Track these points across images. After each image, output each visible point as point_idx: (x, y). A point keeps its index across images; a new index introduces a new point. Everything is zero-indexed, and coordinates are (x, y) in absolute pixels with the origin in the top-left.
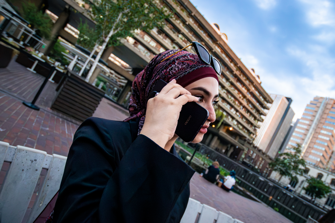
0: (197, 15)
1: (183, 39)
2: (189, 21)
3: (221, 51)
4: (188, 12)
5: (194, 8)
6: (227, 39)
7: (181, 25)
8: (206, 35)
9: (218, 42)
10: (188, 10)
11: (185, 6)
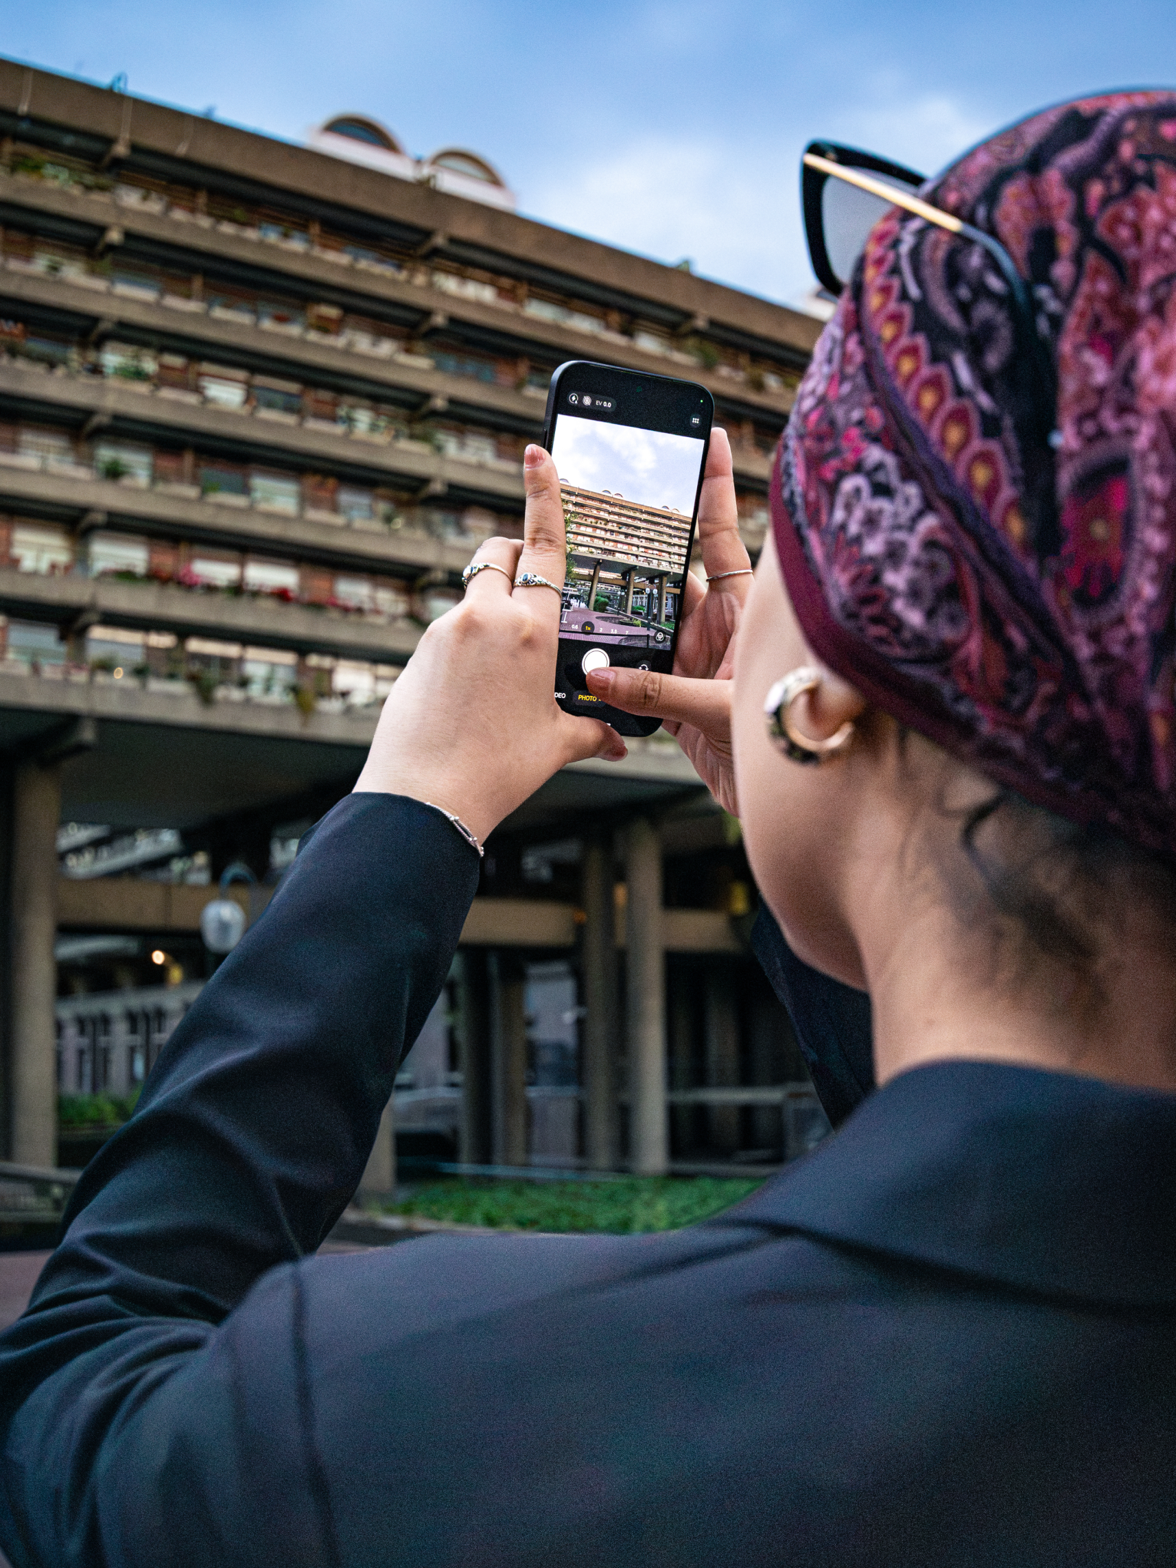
0: (156, 140)
1: (150, 365)
2: (122, 211)
3: (502, 292)
4: (73, 151)
5: (111, 97)
6: (495, 180)
7: (74, 272)
8: (310, 242)
9: (439, 241)
10: (69, 140)
11: (24, 126)
